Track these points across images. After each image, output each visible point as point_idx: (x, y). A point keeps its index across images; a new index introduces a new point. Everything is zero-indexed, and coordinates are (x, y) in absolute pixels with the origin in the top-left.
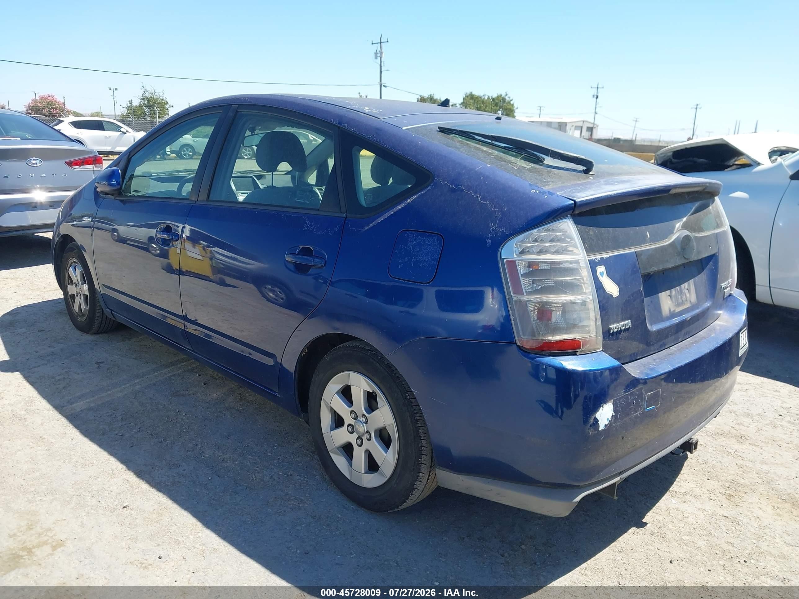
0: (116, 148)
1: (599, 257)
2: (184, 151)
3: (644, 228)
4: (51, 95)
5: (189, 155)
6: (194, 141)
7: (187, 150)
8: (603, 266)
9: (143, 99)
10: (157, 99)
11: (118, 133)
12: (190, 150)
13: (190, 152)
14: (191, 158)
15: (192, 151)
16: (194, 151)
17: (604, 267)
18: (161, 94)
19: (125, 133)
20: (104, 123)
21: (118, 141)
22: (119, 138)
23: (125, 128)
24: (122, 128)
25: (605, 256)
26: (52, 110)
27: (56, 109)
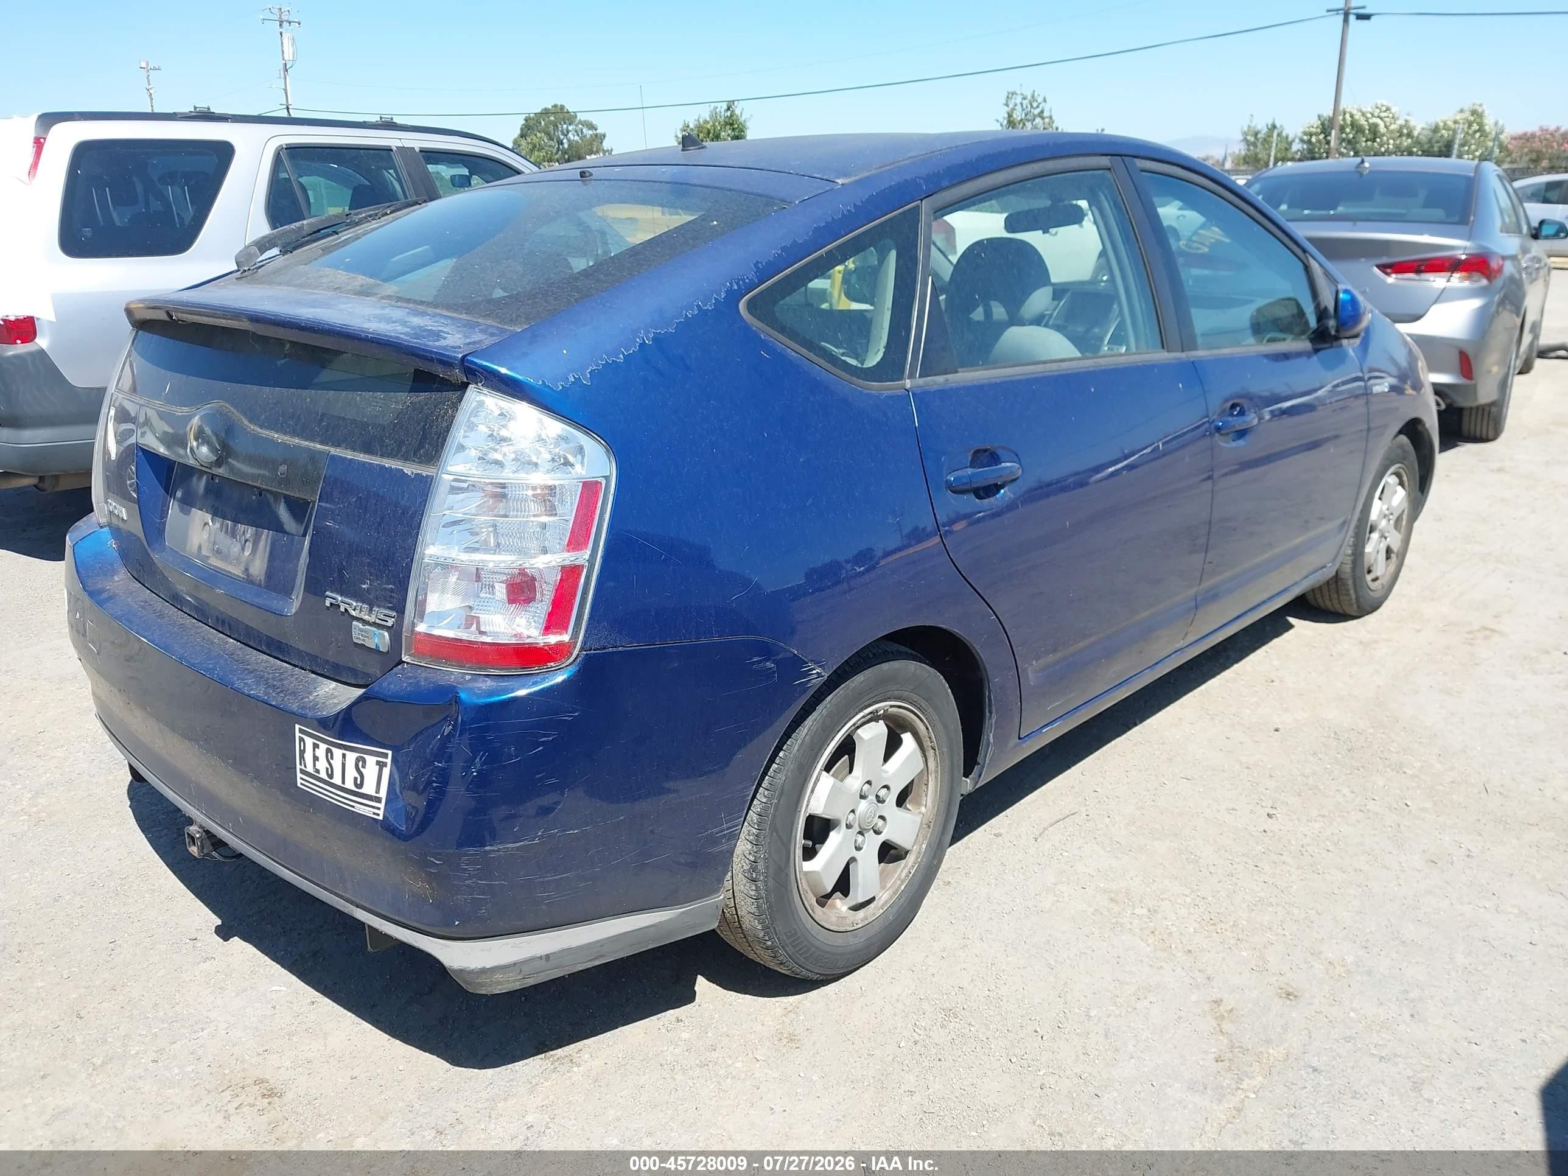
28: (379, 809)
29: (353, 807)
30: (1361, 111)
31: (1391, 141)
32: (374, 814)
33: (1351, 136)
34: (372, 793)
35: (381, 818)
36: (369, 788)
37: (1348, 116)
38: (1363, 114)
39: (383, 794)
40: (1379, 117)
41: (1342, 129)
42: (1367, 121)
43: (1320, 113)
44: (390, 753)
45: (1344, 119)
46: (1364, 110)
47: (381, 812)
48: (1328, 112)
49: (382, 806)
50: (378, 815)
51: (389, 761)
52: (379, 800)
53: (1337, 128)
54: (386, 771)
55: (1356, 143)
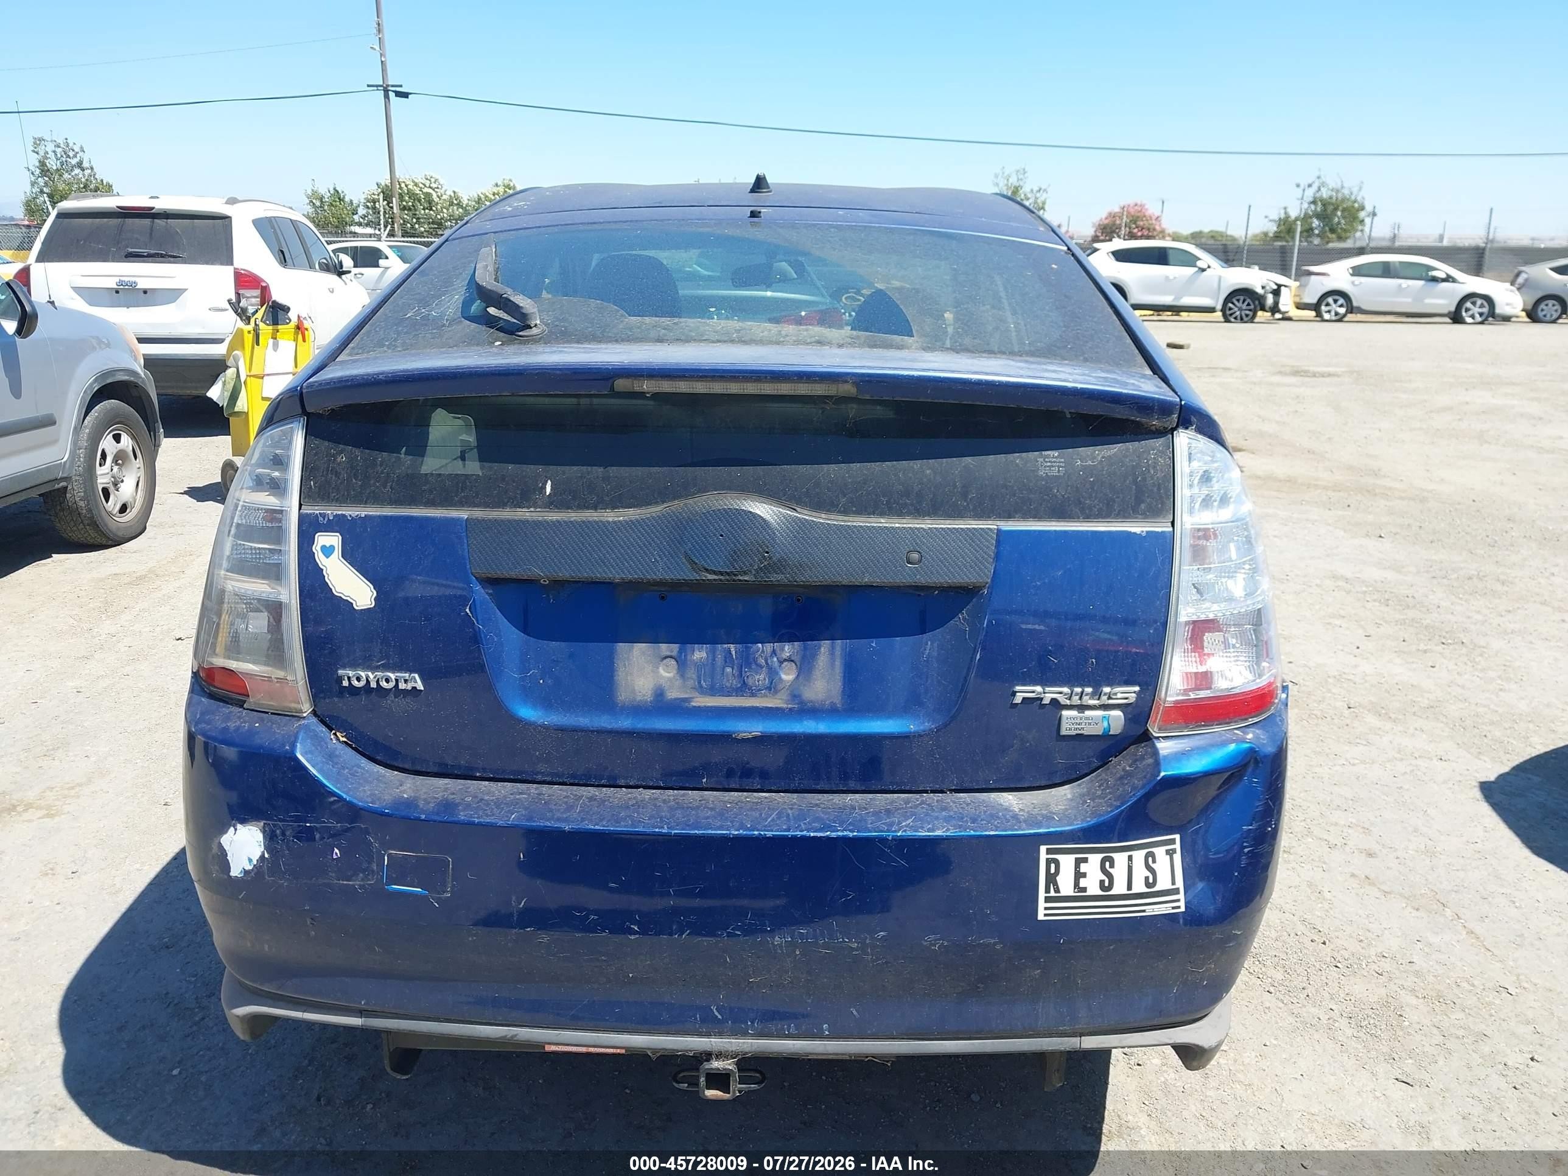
0: (1181, 298)
1: (331, 511)
2: (1328, 305)
3: (540, 469)
4: (1139, 203)
5: (1337, 314)
6: (1353, 283)
7: (1335, 301)
8: (338, 534)
9: (1314, 202)
10: (1343, 200)
11: (1191, 270)
12: (1341, 301)
13: (1341, 306)
14: (1340, 320)
15: (1345, 304)
16: (1349, 305)
17: (340, 538)
18: (1355, 190)
19: (1203, 270)
20: (1170, 252)
21: (1188, 286)
22: (1191, 279)
23: (1206, 259)
24: (1200, 259)
25: (352, 512)
26: (1135, 231)
27: (1143, 229)
28: (1178, 900)
29: (1144, 911)
30: (413, 181)
31: (445, 210)
32: (1173, 908)
33: (410, 204)
34: (1169, 886)
35: (1183, 909)
36: (1163, 883)
37: (403, 185)
38: (416, 185)
39: (1180, 883)
40: (430, 187)
41: (401, 196)
42: (421, 191)
43: (379, 181)
44: (1177, 837)
45: (401, 188)
46: (416, 180)
47: (1182, 904)
48: (385, 180)
49: (1181, 896)
50: (1179, 907)
51: (1177, 846)
52: (1176, 891)
53: (397, 196)
54: (1177, 857)
55: (416, 210)
